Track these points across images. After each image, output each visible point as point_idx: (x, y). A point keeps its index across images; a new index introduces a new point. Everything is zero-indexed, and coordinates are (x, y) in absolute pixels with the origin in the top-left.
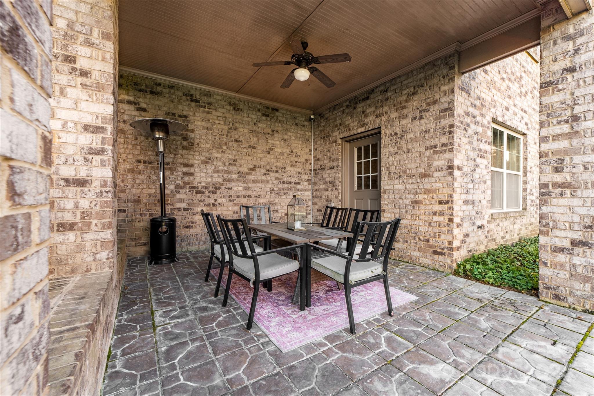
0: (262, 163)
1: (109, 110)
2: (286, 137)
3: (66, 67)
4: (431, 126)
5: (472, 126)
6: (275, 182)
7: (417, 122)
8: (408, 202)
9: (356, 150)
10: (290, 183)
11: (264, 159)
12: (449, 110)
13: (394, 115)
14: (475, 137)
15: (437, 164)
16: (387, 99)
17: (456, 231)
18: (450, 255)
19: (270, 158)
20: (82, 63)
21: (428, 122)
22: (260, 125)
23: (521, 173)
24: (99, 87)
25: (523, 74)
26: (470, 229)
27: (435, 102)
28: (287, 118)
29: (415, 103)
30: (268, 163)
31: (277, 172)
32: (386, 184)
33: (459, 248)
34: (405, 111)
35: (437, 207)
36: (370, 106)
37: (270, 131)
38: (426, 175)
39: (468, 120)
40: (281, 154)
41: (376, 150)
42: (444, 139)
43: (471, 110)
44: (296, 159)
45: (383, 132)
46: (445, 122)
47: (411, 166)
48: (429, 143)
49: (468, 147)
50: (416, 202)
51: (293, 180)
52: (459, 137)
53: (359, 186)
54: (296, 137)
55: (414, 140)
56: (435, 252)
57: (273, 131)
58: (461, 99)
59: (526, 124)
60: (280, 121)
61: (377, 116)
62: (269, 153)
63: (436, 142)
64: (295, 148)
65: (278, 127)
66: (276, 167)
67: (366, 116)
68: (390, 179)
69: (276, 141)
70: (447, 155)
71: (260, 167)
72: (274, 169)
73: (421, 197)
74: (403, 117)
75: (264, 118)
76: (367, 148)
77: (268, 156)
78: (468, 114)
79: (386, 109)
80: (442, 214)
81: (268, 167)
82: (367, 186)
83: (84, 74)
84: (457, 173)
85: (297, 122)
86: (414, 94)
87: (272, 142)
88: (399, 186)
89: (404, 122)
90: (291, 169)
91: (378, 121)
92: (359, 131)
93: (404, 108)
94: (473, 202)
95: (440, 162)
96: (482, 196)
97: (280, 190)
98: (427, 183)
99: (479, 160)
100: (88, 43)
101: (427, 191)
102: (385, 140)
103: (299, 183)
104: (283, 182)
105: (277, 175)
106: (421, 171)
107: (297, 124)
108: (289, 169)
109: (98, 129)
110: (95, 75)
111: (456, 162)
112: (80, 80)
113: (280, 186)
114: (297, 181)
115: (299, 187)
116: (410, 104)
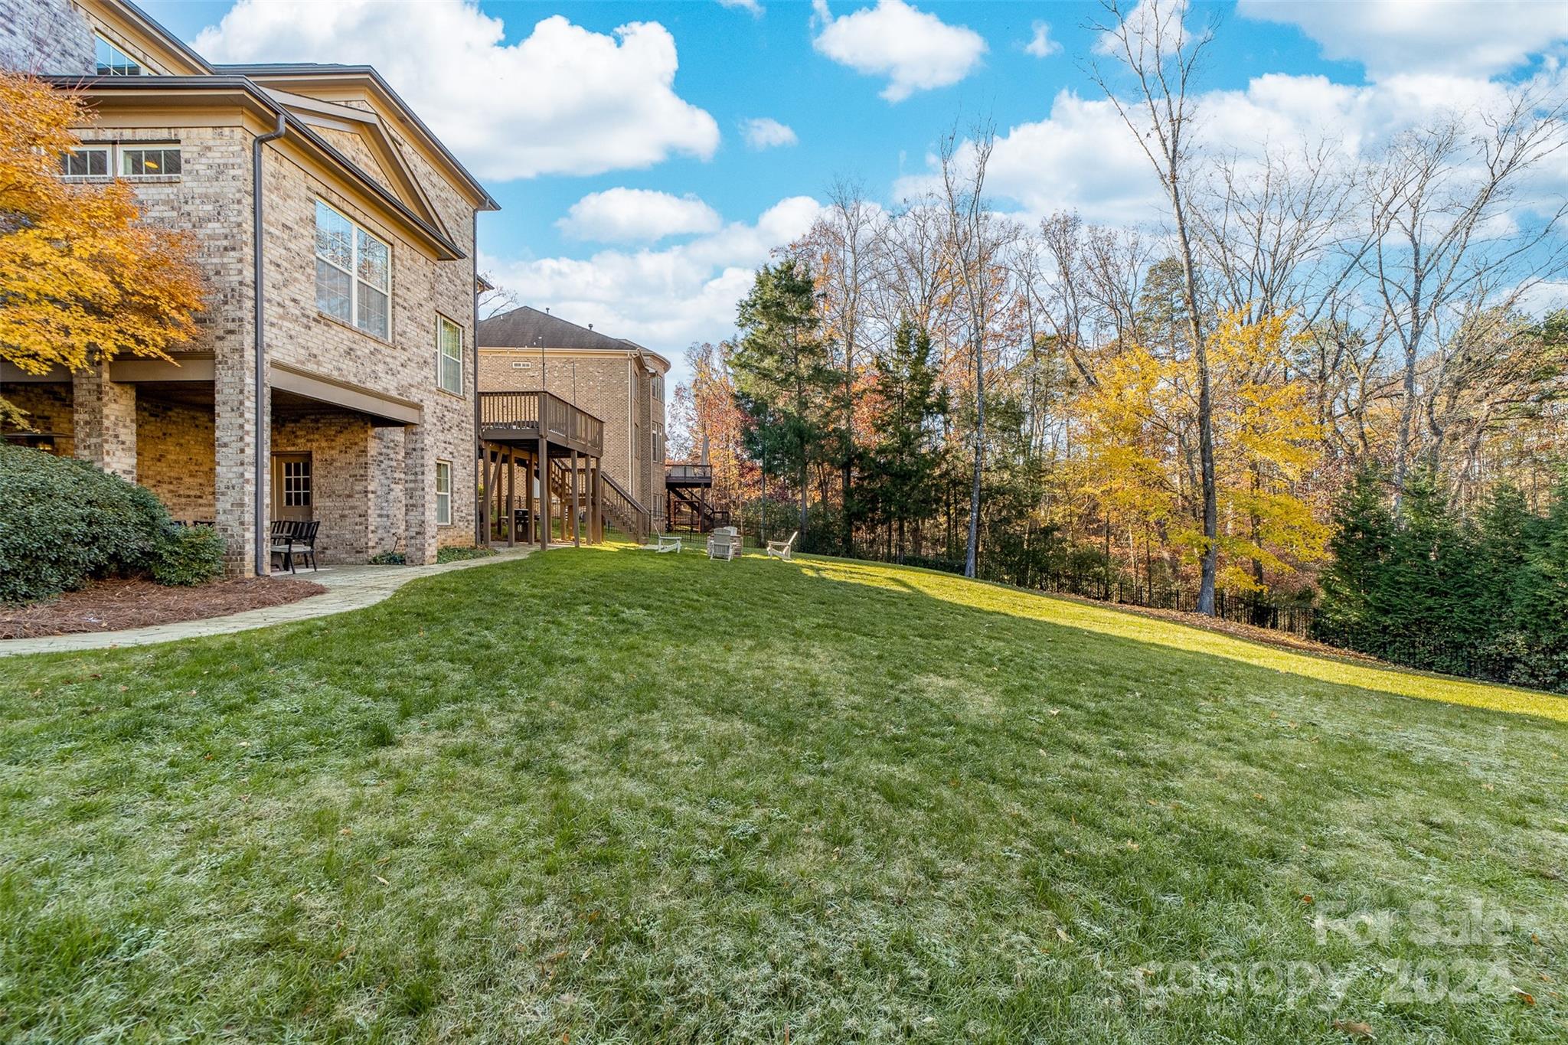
0: (150, 473)
1: (134, 461)
2: (182, 441)
3: (115, 440)
4: (353, 460)
5: (386, 462)
6: (167, 495)
7: (343, 455)
8: (337, 516)
9: (284, 465)
10: (189, 496)
11: (153, 468)
12: (364, 451)
13: (324, 444)
14: (389, 470)
15: (357, 488)
16: (318, 429)
17: (370, 535)
18: (367, 552)
19: (162, 467)
20: (122, 438)
21: (351, 457)
22: (147, 427)
23: (449, 494)
24: (130, 449)
25: (446, 413)
26: (385, 535)
27: (356, 444)
28: (183, 419)
29: (341, 439)
30: (159, 473)
31: (171, 483)
32: (316, 501)
33: (373, 547)
34: (334, 444)
35: (358, 520)
36: (301, 429)
37: (161, 434)
38: (350, 496)
39: (382, 458)
40: (176, 462)
41: (307, 470)
42: (362, 472)
43: (384, 451)
44: (197, 468)
45: (314, 456)
46: (362, 460)
47: (338, 488)
48: (351, 473)
49: (382, 477)
50: (343, 516)
51: (192, 493)
52: (373, 470)
53: (289, 502)
54: (196, 442)
55: (341, 468)
56: (358, 552)
57: (164, 434)
58: (373, 445)
59: (451, 453)
60: (174, 422)
61: (308, 441)
62: (159, 460)
63: (357, 472)
64: (195, 454)
65: (172, 429)
66: (170, 477)
67: (296, 437)
68: (321, 496)
69: (170, 447)
70: (364, 483)
71: (147, 477)
72: (166, 479)
73: (347, 512)
74: (333, 448)
75: (153, 419)
76: (297, 466)
77: (158, 464)
78: (381, 454)
79: (316, 436)
80: (361, 524)
81: (158, 478)
82: (298, 502)
83: (123, 443)
84: (370, 496)
85: (197, 422)
86: (341, 432)
87: (163, 447)
88: (329, 503)
89: (333, 452)
90: (191, 480)
91: (309, 445)
92: (289, 449)
93: (333, 440)
94: (388, 516)
95: (359, 487)
96: (397, 512)
97: (174, 504)
98: (351, 502)
99: (393, 486)
100: (125, 426)
101: (352, 508)
102: (316, 464)
103: (201, 497)
104: (180, 496)
105: (171, 487)
106: (347, 492)
107: (197, 426)
108: (187, 480)
109: (131, 472)
110: (128, 443)
111: (370, 488)
112: (121, 446)
113: (175, 501)
114: (198, 494)
115: (200, 501)
116: (337, 439)
